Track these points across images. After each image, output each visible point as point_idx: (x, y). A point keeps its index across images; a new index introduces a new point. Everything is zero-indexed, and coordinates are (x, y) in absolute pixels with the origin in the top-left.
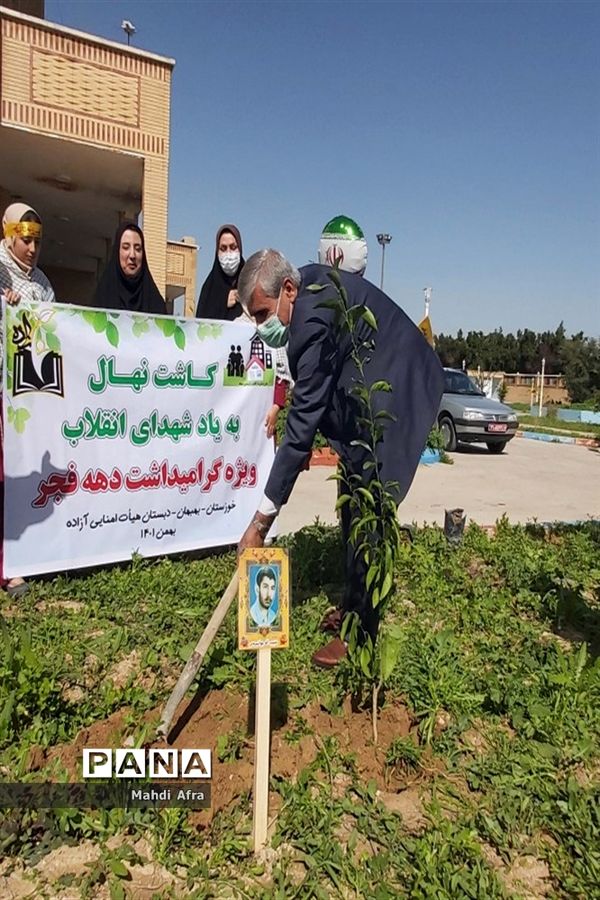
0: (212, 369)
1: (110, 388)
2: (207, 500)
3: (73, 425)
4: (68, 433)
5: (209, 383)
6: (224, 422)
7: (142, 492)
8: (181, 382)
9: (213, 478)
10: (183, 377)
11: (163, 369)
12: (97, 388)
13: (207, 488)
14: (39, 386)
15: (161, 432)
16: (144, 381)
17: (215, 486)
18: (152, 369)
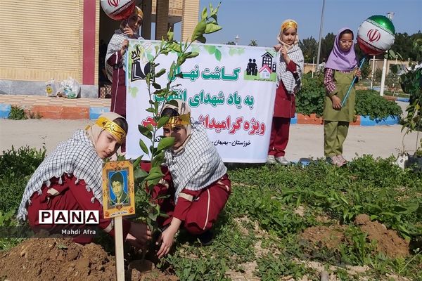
0: (237, 71)
2: (232, 138)
5: (235, 78)
6: (243, 98)
8: (218, 77)
9: (236, 127)
10: (219, 75)
11: (207, 70)
13: (233, 132)
15: (206, 101)
16: (197, 76)
17: (237, 131)
18: (201, 70)
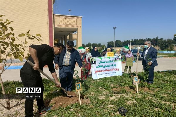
0: (113, 60)
1: (101, 63)
3: (97, 67)
4: (96, 67)
5: (112, 62)
6: (114, 65)
7: (104, 72)
8: (109, 62)
12: (99, 63)
14: (94, 64)
15: (107, 67)
18: (106, 61)
